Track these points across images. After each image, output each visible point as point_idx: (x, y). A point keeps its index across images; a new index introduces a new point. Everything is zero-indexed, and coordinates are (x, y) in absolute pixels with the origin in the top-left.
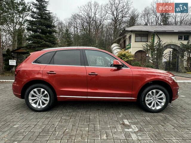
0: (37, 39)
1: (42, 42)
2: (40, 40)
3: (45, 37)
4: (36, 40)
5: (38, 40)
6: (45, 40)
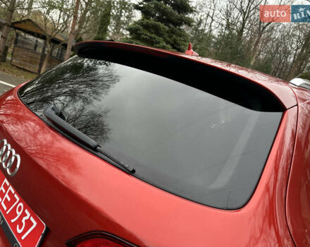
0: (152, 33)
1: (158, 43)
2: (157, 37)
3: (167, 32)
4: (148, 34)
5: (153, 35)
6: (165, 40)
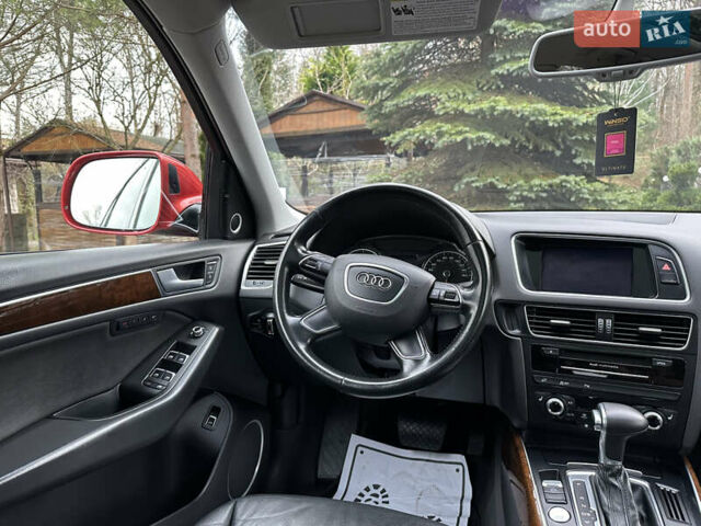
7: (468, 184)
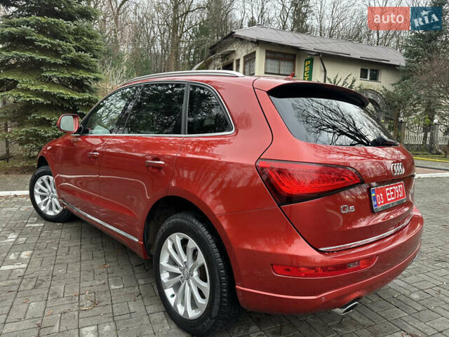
7: (34, 117)
